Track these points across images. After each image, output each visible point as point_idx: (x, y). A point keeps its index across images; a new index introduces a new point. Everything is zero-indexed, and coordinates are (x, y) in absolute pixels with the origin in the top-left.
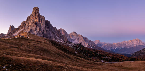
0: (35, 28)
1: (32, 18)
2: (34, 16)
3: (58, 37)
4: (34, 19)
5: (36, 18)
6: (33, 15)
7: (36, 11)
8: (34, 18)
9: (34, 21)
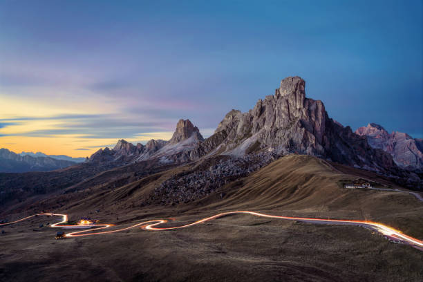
0: (301, 136)
1: (285, 107)
2: (291, 102)
3: (363, 156)
4: (291, 112)
5: (298, 107)
6: (287, 101)
7: (296, 90)
8: (292, 109)
9: (291, 117)
